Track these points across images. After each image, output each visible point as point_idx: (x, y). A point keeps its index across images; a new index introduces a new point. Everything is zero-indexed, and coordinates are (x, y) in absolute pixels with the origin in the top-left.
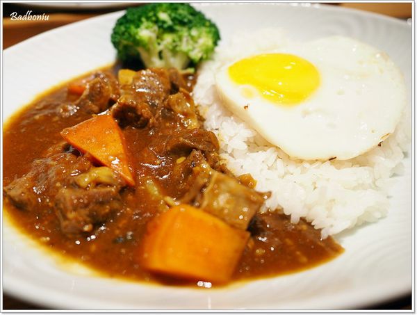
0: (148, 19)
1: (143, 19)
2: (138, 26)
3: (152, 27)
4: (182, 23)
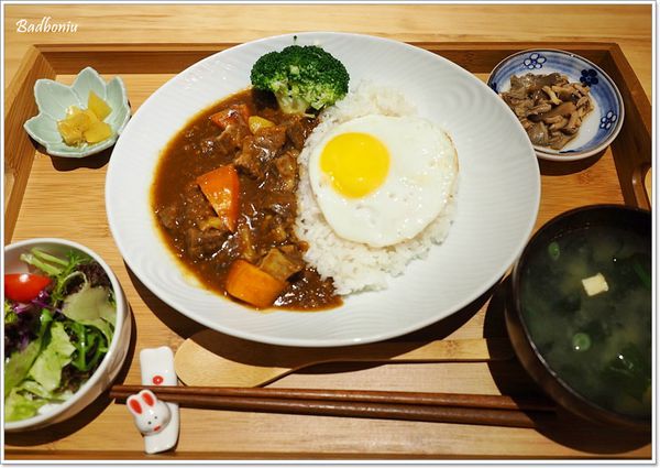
0: (281, 72)
1: (276, 72)
2: (271, 78)
3: (282, 80)
4: (309, 78)
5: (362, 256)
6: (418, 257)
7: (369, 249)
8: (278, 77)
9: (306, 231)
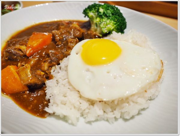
0: (95, 9)
1: (93, 9)
2: (90, 11)
3: (95, 13)
4: (106, 16)
5: (73, 98)
6: (107, 120)
7: (81, 97)
8: (93, 11)
9: (58, 72)
